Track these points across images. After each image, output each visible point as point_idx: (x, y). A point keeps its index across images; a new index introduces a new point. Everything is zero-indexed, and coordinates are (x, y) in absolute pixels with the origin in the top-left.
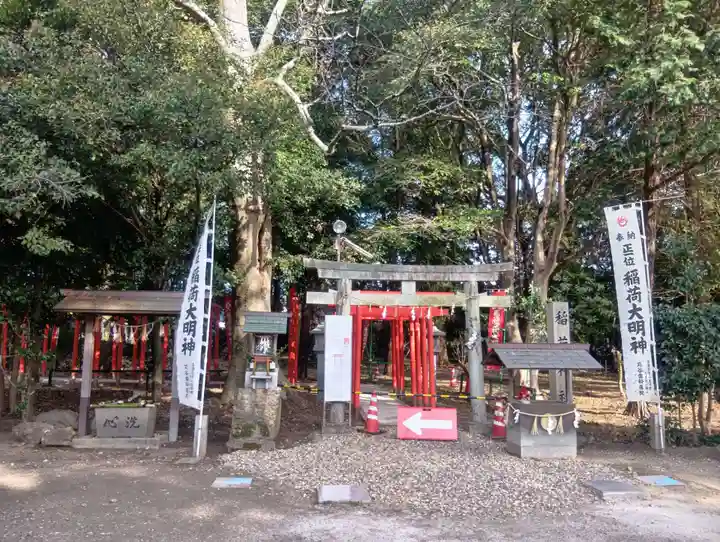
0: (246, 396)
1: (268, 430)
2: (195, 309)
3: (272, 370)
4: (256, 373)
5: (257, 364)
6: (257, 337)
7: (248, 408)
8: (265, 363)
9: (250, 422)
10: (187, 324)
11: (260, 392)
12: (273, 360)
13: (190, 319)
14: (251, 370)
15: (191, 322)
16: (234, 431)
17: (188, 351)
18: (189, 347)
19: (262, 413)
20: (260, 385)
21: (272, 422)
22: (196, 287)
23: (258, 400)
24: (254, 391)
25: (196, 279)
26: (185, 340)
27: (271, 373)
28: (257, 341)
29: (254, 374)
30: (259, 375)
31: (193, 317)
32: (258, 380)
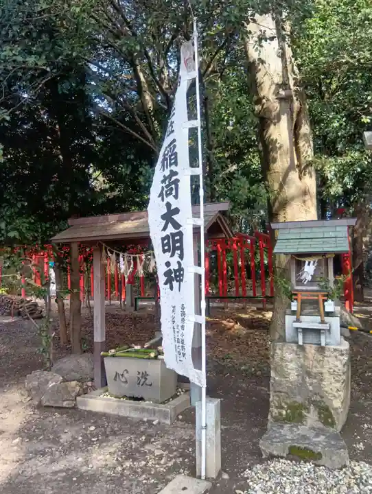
0: (289, 356)
1: (330, 416)
2: (177, 211)
3: (329, 314)
4: (303, 318)
5: (304, 304)
6: (299, 259)
7: (293, 377)
8: (317, 302)
9: (299, 399)
10: (167, 237)
11: (311, 350)
12: (328, 296)
13: (171, 229)
14: (294, 313)
15: (173, 235)
16: (275, 411)
17: (175, 284)
18: (175, 276)
19: (319, 386)
20: (311, 338)
21: (337, 403)
22: (173, 173)
23: (309, 363)
24: (302, 348)
25: (173, 159)
26: (168, 264)
27: (327, 319)
28: (300, 265)
29: (298, 321)
30: (309, 321)
31: (176, 225)
32: (306, 331)
